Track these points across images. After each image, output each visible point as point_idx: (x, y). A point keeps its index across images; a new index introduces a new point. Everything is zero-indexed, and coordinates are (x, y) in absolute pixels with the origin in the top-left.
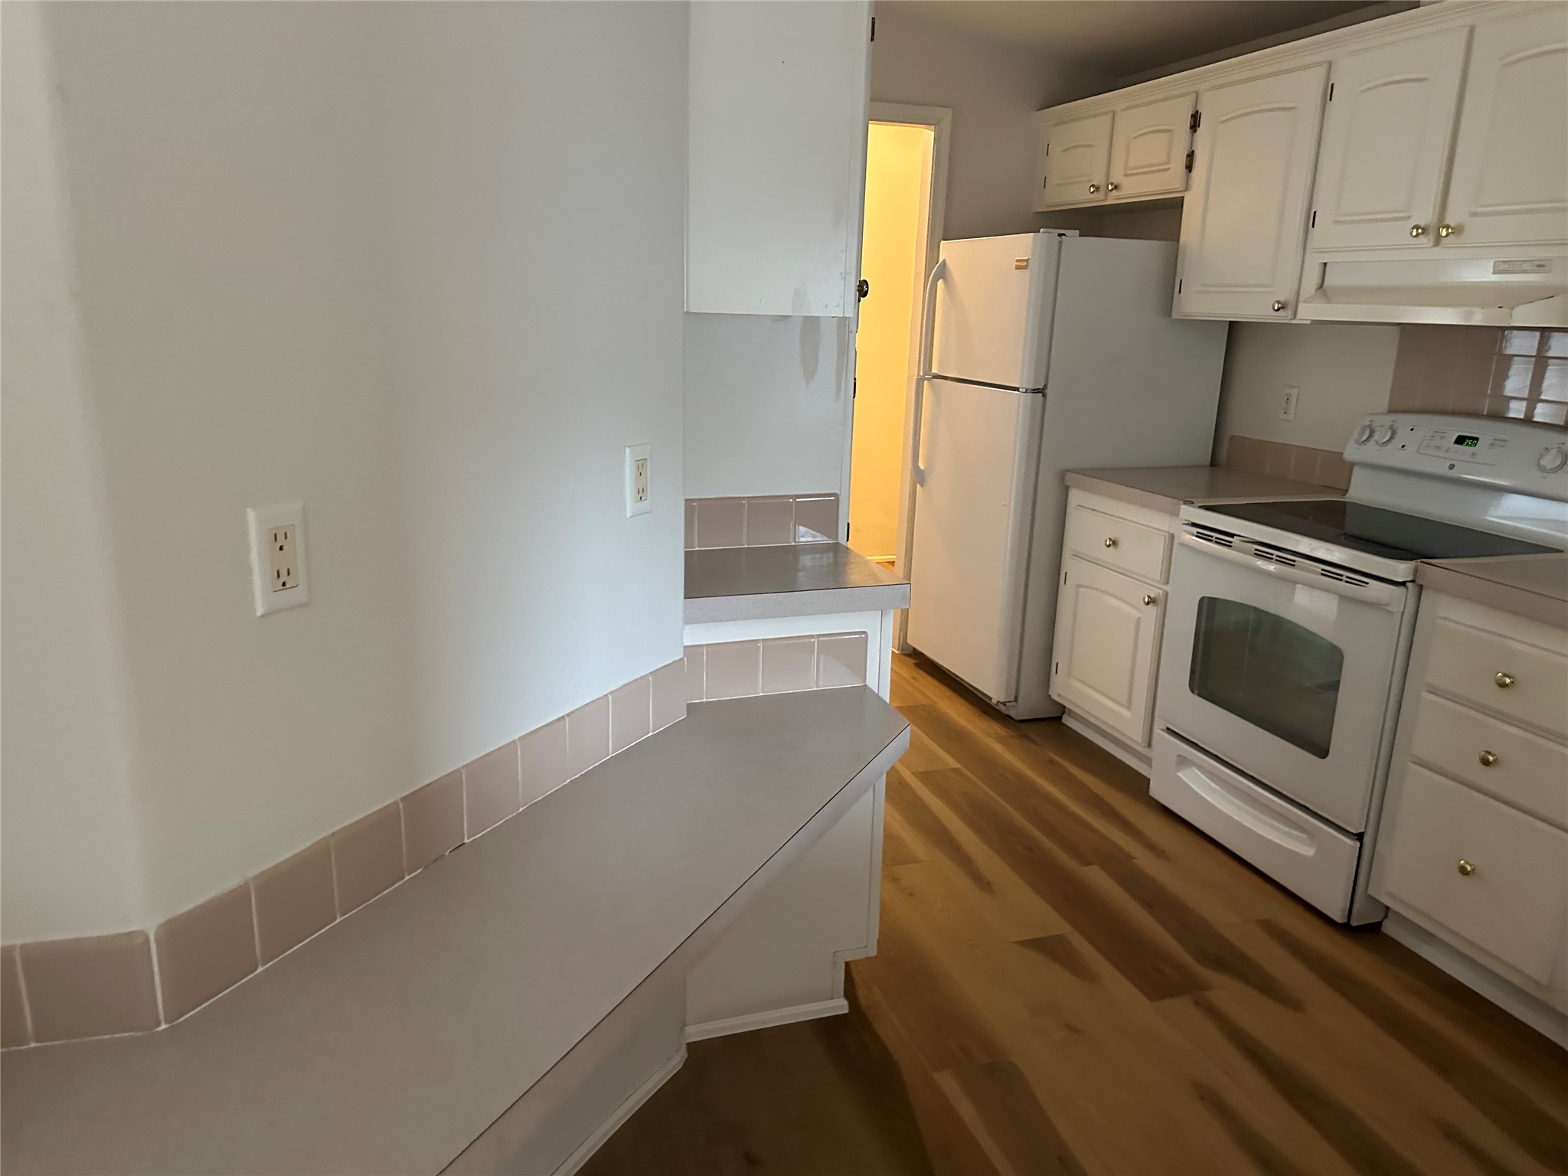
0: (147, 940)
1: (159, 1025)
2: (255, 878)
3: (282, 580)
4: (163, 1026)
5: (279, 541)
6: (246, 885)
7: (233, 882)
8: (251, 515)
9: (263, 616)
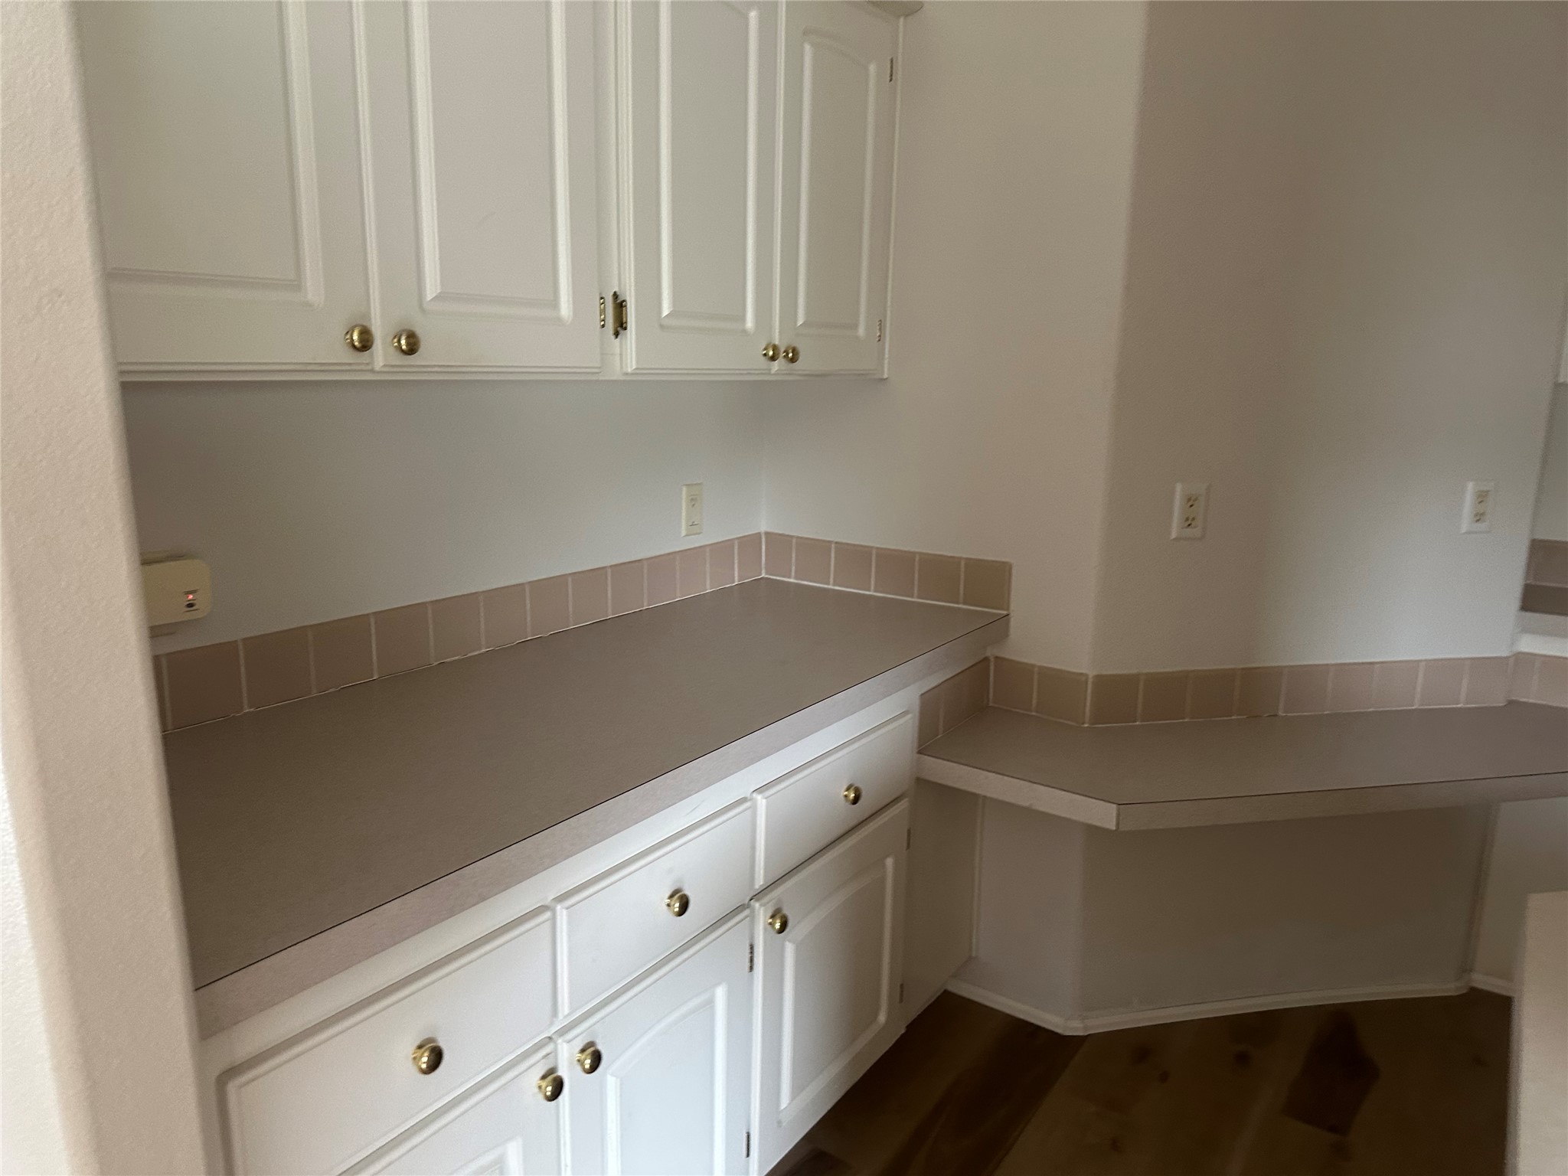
0: (1086, 682)
1: (1083, 723)
2: (1147, 674)
3: (1189, 522)
4: (1086, 725)
5: (1191, 501)
6: (1138, 675)
7: (1134, 671)
8: (1179, 487)
9: (1174, 539)
